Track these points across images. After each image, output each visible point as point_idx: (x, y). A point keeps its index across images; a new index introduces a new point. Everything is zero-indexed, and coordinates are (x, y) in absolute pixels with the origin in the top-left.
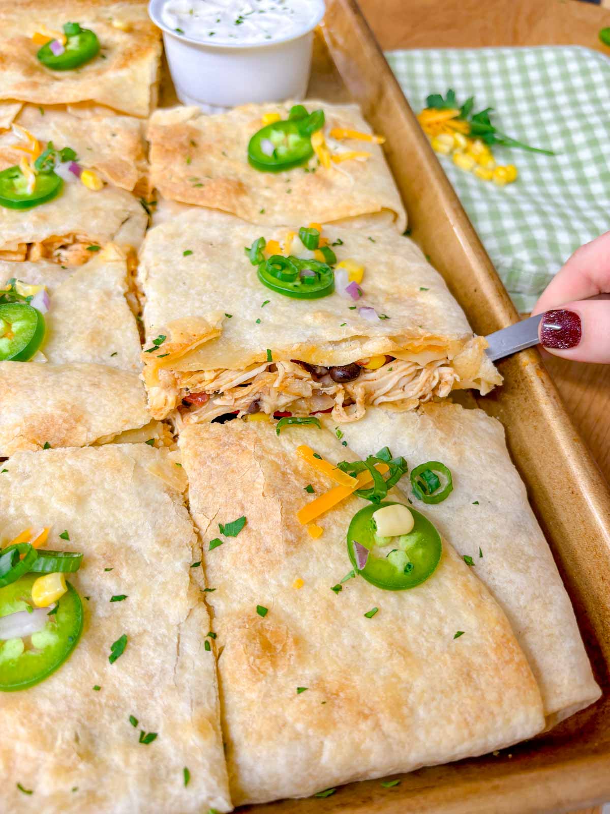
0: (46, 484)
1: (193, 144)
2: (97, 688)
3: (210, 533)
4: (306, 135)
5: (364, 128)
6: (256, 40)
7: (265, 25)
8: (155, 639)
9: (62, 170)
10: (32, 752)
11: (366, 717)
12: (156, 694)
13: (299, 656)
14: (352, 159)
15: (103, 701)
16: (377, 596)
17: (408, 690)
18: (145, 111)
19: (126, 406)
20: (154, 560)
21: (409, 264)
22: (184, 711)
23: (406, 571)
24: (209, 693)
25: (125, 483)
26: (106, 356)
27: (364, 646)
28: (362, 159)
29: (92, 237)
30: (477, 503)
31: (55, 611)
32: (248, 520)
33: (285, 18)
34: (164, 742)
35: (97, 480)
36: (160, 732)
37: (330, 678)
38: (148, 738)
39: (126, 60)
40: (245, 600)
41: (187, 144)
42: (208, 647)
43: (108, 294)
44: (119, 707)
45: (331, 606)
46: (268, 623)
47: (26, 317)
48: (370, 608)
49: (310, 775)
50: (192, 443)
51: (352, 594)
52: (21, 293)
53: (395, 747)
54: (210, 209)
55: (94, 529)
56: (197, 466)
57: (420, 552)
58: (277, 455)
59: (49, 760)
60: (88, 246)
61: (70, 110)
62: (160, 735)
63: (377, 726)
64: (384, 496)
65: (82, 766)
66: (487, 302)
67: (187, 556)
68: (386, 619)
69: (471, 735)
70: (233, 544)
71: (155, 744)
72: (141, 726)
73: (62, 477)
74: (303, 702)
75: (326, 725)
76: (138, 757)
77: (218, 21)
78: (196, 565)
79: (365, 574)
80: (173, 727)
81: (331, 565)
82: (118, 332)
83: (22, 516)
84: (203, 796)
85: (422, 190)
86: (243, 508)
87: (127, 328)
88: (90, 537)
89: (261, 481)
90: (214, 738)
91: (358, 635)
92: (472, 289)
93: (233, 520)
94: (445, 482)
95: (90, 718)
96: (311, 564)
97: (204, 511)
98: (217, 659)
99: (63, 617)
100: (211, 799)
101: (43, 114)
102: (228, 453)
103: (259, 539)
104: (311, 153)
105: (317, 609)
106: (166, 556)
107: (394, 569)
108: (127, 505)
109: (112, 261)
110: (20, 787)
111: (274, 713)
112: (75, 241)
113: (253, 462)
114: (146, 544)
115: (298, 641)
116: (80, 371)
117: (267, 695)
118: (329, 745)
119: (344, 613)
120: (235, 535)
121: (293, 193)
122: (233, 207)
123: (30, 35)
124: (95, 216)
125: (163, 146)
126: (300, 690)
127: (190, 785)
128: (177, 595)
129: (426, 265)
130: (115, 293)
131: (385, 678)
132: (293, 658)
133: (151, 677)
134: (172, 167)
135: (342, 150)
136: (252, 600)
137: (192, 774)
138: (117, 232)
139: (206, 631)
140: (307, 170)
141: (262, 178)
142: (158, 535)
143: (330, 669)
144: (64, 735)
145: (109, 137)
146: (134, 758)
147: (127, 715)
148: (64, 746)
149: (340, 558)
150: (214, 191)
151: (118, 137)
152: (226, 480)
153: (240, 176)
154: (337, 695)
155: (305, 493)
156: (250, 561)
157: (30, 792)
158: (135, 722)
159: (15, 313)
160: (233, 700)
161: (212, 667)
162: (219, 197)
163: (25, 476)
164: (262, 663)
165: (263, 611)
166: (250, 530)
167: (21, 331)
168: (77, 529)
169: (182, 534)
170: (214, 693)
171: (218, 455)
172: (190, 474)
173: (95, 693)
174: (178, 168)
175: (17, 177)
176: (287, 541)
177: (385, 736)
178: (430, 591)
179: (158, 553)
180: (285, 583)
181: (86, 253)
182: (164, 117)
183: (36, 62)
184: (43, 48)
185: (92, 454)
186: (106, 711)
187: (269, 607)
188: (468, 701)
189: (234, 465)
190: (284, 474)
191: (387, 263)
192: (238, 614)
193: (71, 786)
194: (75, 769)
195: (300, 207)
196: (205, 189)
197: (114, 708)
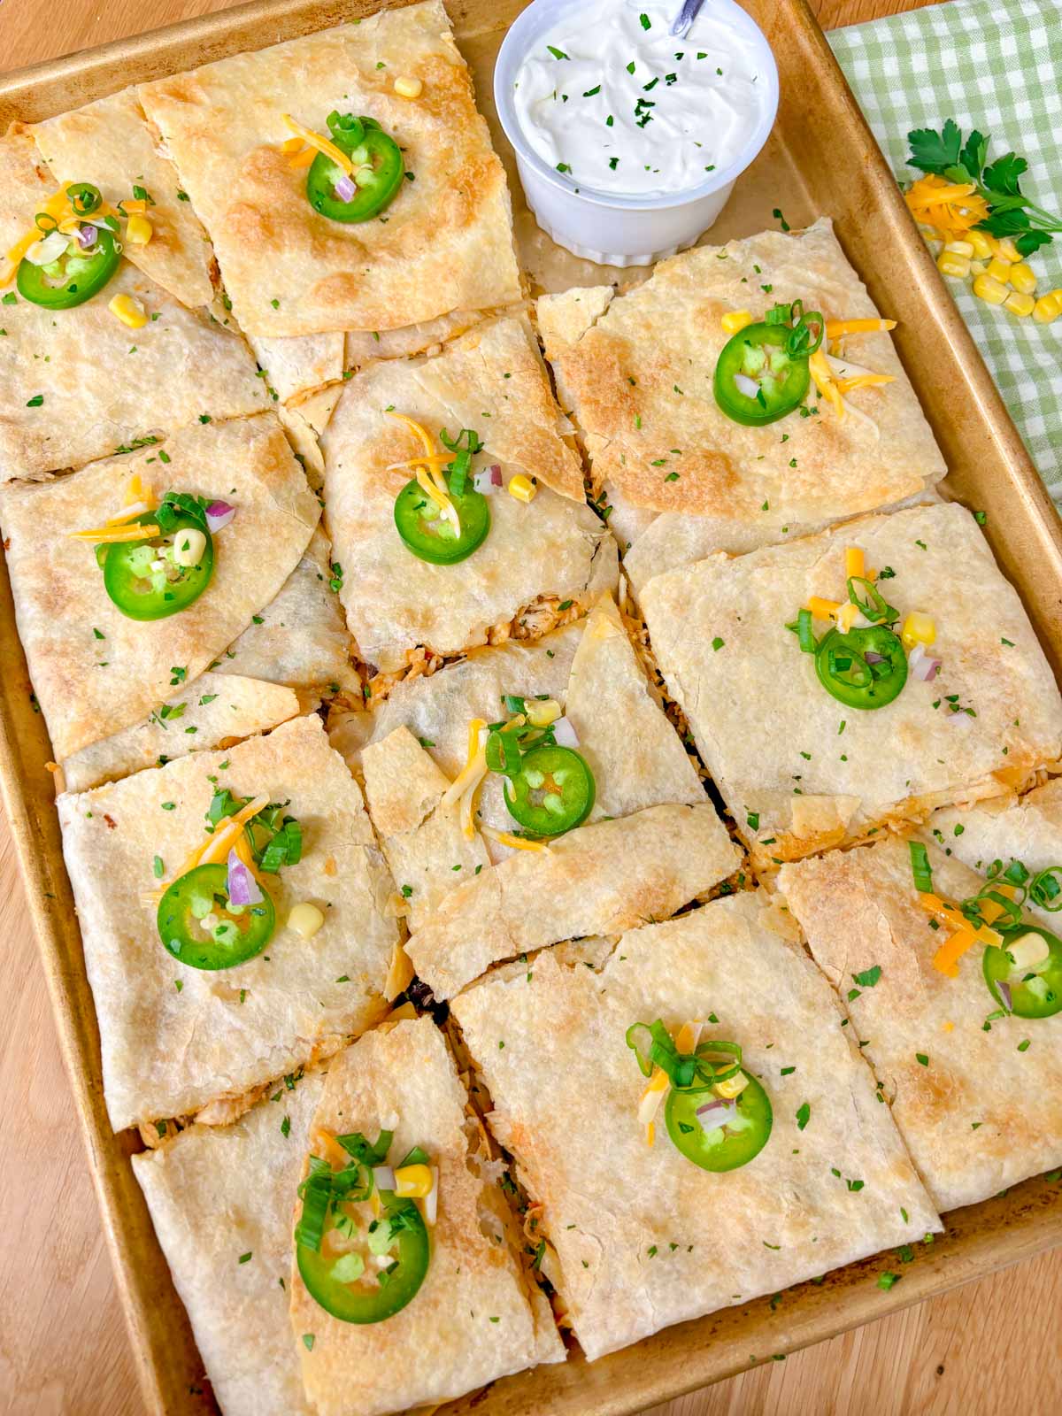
1: (632, 381)
2: (796, 1152)
3: (847, 985)
4: (799, 353)
8: (833, 1100)
9: (484, 484)
10: (764, 1215)
11: (1036, 1139)
12: (848, 1147)
13: (967, 1097)
14: (870, 387)
15: (804, 1160)
16: (1028, 1029)
19: (715, 853)
20: (806, 1025)
21: (978, 587)
22: (881, 1162)
23: (1047, 998)
24: (894, 1139)
25: (746, 947)
27: (1022, 1077)
28: (880, 385)
29: (563, 596)
31: (741, 1100)
32: (883, 969)
33: (713, 98)
34: (871, 1187)
35: (718, 949)
36: (863, 1178)
37: (998, 1110)
38: (857, 1186)
39: (470, 204)
40: (901, 1048)
42: (880, 1098)
43: (632, 697)
44: (819, 1163)
45: (984, 1044)
46: (932, 1070)
47: (563, 764)
48: (1021, 1039)
49: (994, 1186)
50: (796, 886)
51: (1002, 1028)
52: (537, 723)
55: (736, 1003)
56: (808, 912)
57: (1056, 973)
58: (890, 888)
59: (782, 1220)
60: (557, 605)
62: (866, 1182)
63: (1047, 1144)
65: (813, 1220)
67: (835, 1015)
68: (1037, 1048)
70: (871, 994)
71: (863, 1190)
72: (844, 1176)
73: (683, 953)
74: (980, 1135)
75: (1002, 1152)
76: (852, 1201)
78: (845, 1023)
79: (1010, 1009)
80: (874, 1174)
81: (974, 1002)
82: (661, 749)
84: (921, 1225)
86: (873, 956)
87: (669, 740)
88: (735, 1013)
89: (884, 925)
90: (913, 1177)
91: (1015, 1068)
93: (866, 969)
95: (799, 1177)
96: (954, 1003)
97: (831, 961)
98: (891, 1107)
99: (749, 1103)
102: (837, 893)
103: (900, 988)
104: (806, 385)
105: (971, 1048)
107: (1036, 999)
108: (757, 971)
109: (610, 637)
110: (765, 1244)
111: (956, 1147)
112: (541, 599)
113: (869, 902)
114: (792, 1009)
115: (963, 1083)
116: (653, 820)
117: (945, 1132)
118: (1008, 1165)
119: (999, 1048)
120: (873, 985)
121: (800, 465)
123: (281, 142)
124: (558, 561)
125: (597, 402)
126: (975, 1126)
127: (908, 1219)
128: (841, 1058)
130: (636, 691)
131: (1046, 1103)
132: (963, 1100)
133: (840, 1134)
134: (618, 438)
136: (908, 1048)
137: (908, 1212)
138: (590, 576)
139: (874, 1084)
140: (805, 414)
141: (749, 438)
142: (801, 1000)
143: (996, 1103)
144: (785, 1196)
145: (501, 381)
146: (852, 1204)
147: (828, 1168)
148: (790, 1207)
149: (979, 992)
150: (697, 486)
151: (515, 378)
152: (844, 925)
153: (714, 435)
154: (1008, 1124)
155: (931, 930)
156: (895, 1008)
157: (777, 1248)
158: (838, 1173)
159: (549, 760)
161: (889, 1115)
162: (707, 497)
163: (644, 959)
164: (936, 1108)
165: (923, 1059)
166: (887, 979)
167: (567, 782)
168: (720, 1008)
169: (824, 995)
170: (898, 1139)
171: (827, 897)
172: (806, 924)
173: (796, 1155)
174: (628, 440)
175: (424, 504)
176: (927, 986)
179: (808, 1020)
180: (934, 1026)
181: (558, 614)
183: (310, 210)
186: (810, 1169)
187: (928, 1055)
189: (848, 907)
190: (903, 910)
191: (953, 594)
192: (900, 1062)
193: (811, 1238)
194: (808, 1223)
195: (815, 492)
196: (683, 482)
197: (816, 1164)
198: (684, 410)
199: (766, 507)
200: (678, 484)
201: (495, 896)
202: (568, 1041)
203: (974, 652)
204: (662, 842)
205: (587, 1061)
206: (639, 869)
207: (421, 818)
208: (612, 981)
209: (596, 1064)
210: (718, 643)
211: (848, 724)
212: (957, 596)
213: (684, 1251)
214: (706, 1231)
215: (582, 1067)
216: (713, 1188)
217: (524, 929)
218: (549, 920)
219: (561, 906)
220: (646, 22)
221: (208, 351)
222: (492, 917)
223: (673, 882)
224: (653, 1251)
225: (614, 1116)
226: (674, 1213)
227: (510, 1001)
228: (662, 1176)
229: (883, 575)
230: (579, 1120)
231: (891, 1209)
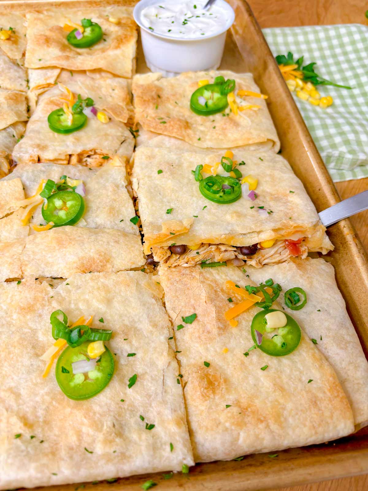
0: (90, 292)
1: (159, 97)
2: (123, 401)
3: (178, 321)
4: (224, 94)
5: (255, 89)
6: (195, 36)
7: (200, 26)
8: (152, 377)
9: (87, 111)
10: (91, 432)
11: (262, 422)
12: (153, 405)
13: (227, 389)
14: (250, 109)
15: (126, 407)
16: (267, 359)
17: (284, 409)
18: (129, 75)
20: (149, 335)
21: (283, 175)
22: (168, 414)
23: (282, 346)
24: (180, 406)
25: (131, 293)
26: (118, 222)
27: (260, 384)
28: (255, 109)
29: (105, 152)
30: (319, 311)
31: (99, 361)
32: (198, 316)
33: (211, 21)
34: (158, 429)
35: (117, 291)
36: (156, 424)
37: (243, 401)
38: (150, 427)
39: (119, 44)
40: (197, 358)
41: (156, 97)
42: (178, 382)
43: (117, 186)
44: (134, 411)
45: (243, 363)
46: (210, 370)
47: (74, 199)
48: (263, 365)
49: (233, 449)
50: (166, 273)
51: (254, 358)
52: (69, 184)
53: (277, 438)
54: (170, 136)
55: (116, 317)
56: (169, 285)
57: (290, 337)
58: (212, 281)
59: (100, 436)
60: (102, 156)
61: (88, 73)
62: (156, 425)
63: (268, 426)
64: (271, 306)
65: (118, 440)
66: (326, 197)
67: (166, 333)
68: (272, 371)
69: (316, 433)
70: (190, 328)
71: (153, 430)
72: (146, 421)
73: (99, 289)
74: (229, 412)
75: (241, 424)
76: (146, 436)
77: (173, 22)
78: (171, 338)
79: (260, 347)
80: (162, 422)
81: (242, 342)
82: (123, 208)
83: (78, 309)
84: (180, 457)
85: (289, 128)
86: (194, 309)
87: (128, 206)
88: (114, 321)
89: (204, 295)
90: (184, 428)
91: (257, 379)
92: (317, 189)
93: (190, 315)
94: (303, 299)
95: (120, 415)
96: (232, 341)
97: (174, 309)
98: (184, 388)
99: (104, 363)
100: (184, 459)
101: (72, 75)
102: (185, 279)
103: (204, 326)
104: (226, 105)
105: (235, 364)
106: (155, 333)
107: (275, 345)
108: (133, 305)
109: (117, 166)
110: (86, 449)
111: (214, 417)
112: (95, 153)
113: (199, 284)
114: (145, 326)
115: (226, 381)
117: (210, 408)
118: (242, 435)
119: (250, 367)
120: (191, 323)
121: (217, 128)
122: (183, 136)
123: (62, 25)
124: (107, 140)
125: (142, 98)
126: (228, 406)
127: (173, 450)
128: (162, 354)
129: (292, 175)
130: (121, 186)
131: (271, 402)
132: (223, 390)
133: (150, 396)
134: (147, 110)
135: (244, 104)
136: (201, 358)
137: (174, 446)
138: (119, 149)
139: (177, 374)
140: (224, 115)
141: (199, 119)
142: (150, 322)
143: (243, 396)
144: (107, 423)
145: (111, 91)
146: (144, 436)
147: (138, 415)
148: (108, 430)
149: (247, 338)
150: (173, 126)
151: (116, 91)
152: (185, 293)
153: (186, 116)
154: (247, 409)
155: (228, 302)
156: (199, 337)
157: (91, 453)
158: (143, 419)
159: (68, 196)
160: (192, 409)
161: (181, 392)
162: (175, 130)
163: (78, 287)
164: (207, 392)
165: (207, 364)
166: (199, 321)
167: (72, 206)
168: (108, 317)
169: (163, 322)
170: (183, 406)
171: (180, 280)
172: (166, 290)
173: (122, 403)
174: (151, 111)
175: (62, 115)
176: (219, 328)
177: (272, 432)
178: (295, 357)
179: (151, 331)
180: (218, 350)
181: (101, 160)
182: (141, 79)
183: (66, 42)
184: (69, 34)
185: (114, 277)
186: (128, 412)
187: (210, 363)
188: (315, 416)
189: (189, 285)
190: (216, 291)
191: (270, 175)
192: (194, 365)
193: (113, 450)
194: (114, 441)
195: (220, 137)
196: (167, 125)
197: (132, 411)
198: (177, 109)
199: (199, 139)
200: (165, 125)
201: (21, 248)
202: (24, 316)
203: (276, 196)
204: (108, 242)
205: (30, 328)
206: (92, 251)
207: (5, 213)
208: (58, 294)
209: (34, 332)
210: (160, 172)
211: (208, 207)
212: (272, 176)
213: (37, 443)
214: (55, 435)
215: (26, 330)
216: (68, 410)
217: (29, 266)
218: (43, 266)
219: (50, 260)
220: (195, 7)
221: (9, 69)
222: (15, 257)
223: (108, 261)
224: (19, 436)
225: (30, 358)
226: (41, 420)
227: (6, 292)
228: (43, 396)
229: (240, 164)
230: (12, 356)
231: (165, 444)
